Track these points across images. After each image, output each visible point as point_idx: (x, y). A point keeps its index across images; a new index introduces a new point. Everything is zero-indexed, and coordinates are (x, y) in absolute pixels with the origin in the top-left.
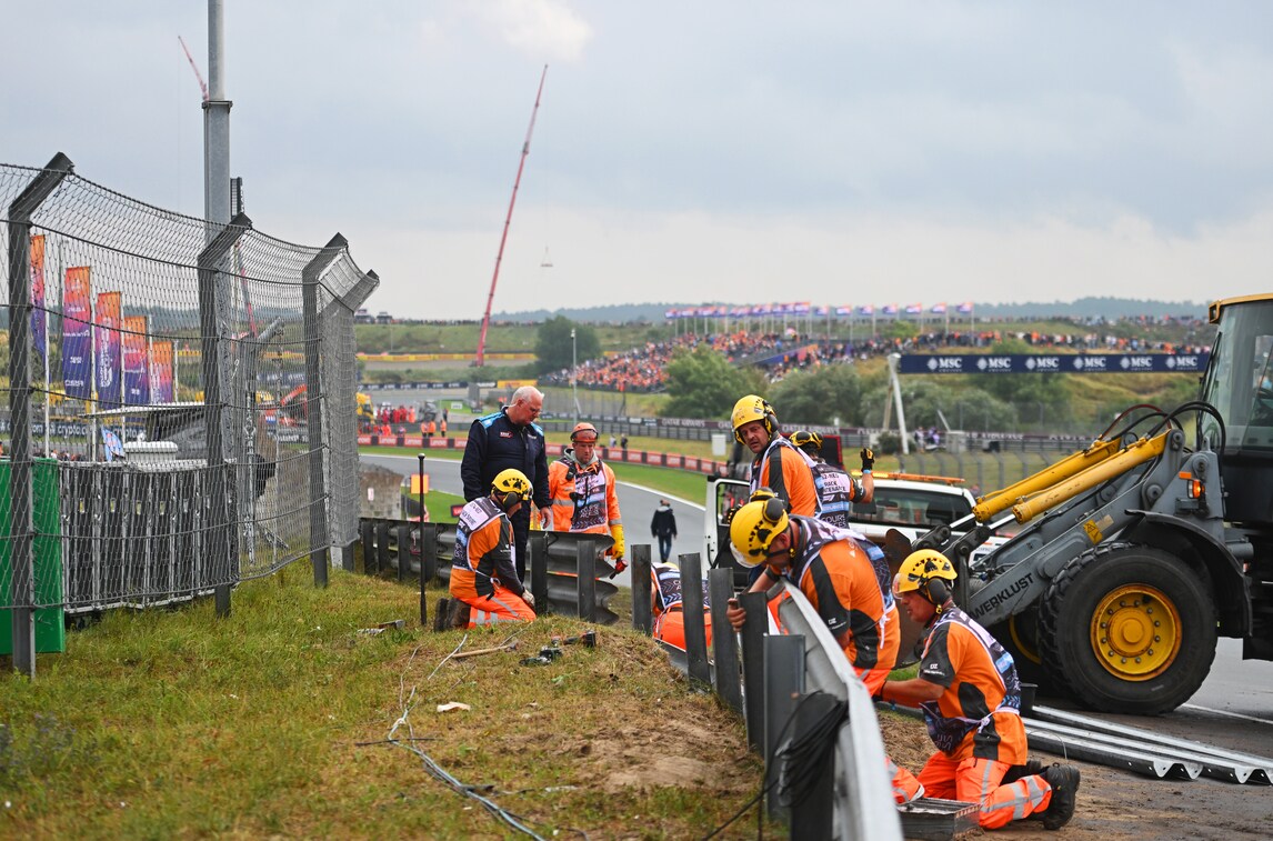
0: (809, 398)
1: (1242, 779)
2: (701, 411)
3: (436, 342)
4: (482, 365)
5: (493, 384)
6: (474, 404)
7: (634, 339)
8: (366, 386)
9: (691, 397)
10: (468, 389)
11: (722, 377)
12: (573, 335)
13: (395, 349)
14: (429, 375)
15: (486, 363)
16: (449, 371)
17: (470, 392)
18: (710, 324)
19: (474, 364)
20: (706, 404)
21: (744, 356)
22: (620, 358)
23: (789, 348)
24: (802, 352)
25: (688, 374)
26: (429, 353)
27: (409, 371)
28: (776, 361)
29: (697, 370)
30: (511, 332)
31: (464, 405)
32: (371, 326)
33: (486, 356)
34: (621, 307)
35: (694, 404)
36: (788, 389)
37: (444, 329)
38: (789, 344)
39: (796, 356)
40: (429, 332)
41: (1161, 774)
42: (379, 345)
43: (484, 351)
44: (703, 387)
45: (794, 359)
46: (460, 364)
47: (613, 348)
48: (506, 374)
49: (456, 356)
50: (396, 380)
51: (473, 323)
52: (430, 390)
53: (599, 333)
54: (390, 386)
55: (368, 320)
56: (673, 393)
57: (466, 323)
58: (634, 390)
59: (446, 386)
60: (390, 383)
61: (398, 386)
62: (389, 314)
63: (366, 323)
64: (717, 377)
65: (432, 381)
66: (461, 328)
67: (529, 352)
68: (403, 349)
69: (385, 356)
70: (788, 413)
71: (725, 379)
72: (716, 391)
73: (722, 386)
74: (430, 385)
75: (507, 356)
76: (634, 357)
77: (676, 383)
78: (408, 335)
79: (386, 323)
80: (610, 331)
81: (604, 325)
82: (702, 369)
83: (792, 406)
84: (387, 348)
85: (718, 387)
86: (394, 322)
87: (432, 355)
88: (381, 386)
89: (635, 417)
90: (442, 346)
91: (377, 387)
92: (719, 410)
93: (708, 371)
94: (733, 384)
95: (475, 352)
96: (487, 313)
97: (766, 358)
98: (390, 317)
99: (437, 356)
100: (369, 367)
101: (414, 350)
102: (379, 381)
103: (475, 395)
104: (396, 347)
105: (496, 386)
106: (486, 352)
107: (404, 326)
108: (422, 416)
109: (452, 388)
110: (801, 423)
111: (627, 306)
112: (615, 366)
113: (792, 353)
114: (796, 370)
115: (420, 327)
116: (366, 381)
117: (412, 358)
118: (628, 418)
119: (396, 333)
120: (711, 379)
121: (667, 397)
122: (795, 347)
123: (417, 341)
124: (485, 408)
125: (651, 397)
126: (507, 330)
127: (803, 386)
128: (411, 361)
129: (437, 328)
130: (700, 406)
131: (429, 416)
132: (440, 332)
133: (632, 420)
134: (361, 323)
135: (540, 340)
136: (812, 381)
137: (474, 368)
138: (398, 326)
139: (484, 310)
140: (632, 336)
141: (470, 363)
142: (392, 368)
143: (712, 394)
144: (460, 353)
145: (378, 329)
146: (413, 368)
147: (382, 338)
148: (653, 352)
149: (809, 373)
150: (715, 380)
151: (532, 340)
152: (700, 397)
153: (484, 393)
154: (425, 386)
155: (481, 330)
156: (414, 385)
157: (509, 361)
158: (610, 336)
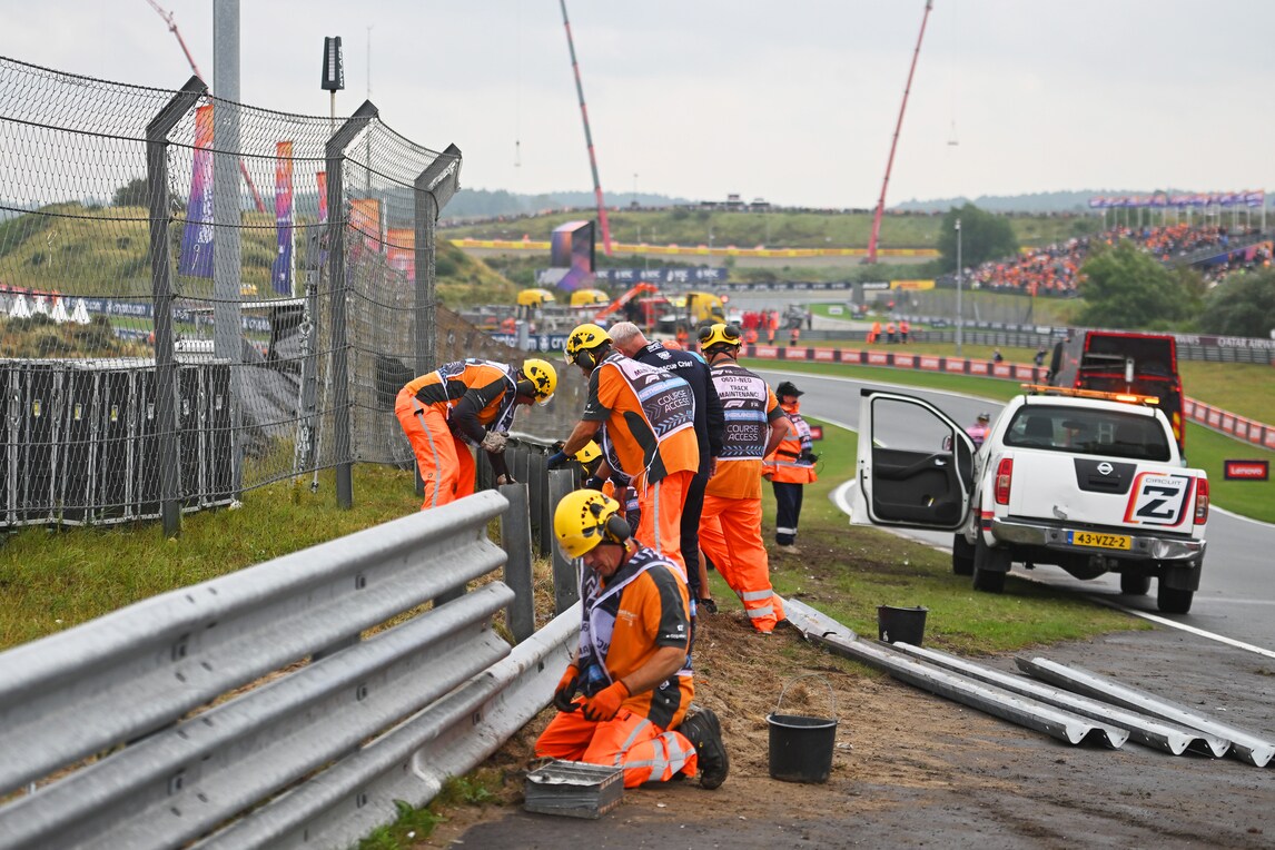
0: (1252, 306)
1: (1177, 749)
2: (1123, 319)
3: (820, 234)
4: (874, 262)
5: (885, 285)
6: (856, 309)
7: (1058, 233)
8: (732, 286)
9: (1110, 303)
10: (850, 291)
11: (1147, 278)
12: (958, 227)
13: (773, 242)
14: (811, 273)
15: (879, 260)
16: (834, 268)
17: (854, 294)
18: (1146, 215)
19: (865, 261)
20: (1128, 311)
21: (1183, 254)
22: (1035, 254)
23: (1237, 245)
24: (1251, 249)
25: (1108, 274)
26: (812, 247)
27: (787, 269)
28: (1221, 260)
29: (1118, 270)
30: (911, 222)
31: (845, 309)
32: (745, 214)
33: (880, 252)
34: (1056, 194)
35: (1113, 312)
36: (1228, 294)
37: (833, 219)
38: (1237, 240)
39: (1244, 254)
40: (812, 223)
41: (1075, 740)
42: (753, 238)
43: (877, 245)
44: (1124, 291)
45: (1240, 259)
46: (848, 260)
47: (1031, 243)
48: (903, 273)
49: (845, 252)
50: (769, 279)
51: (866, 211)
52: (810, 292)
53: (1016, 225)
54: (762, 286)
55: (740, 208)
56: (1088, 297)
57: (856, 211)
58: (1048, 293)
59: (829, 286)
60: (762, 283)
61: (771, 286)
62: (766, 201)
63: (737, 211)
64: (1142, 280)
65: (812, 281)
66: (851, 218)
67: (931, 247)
68: (782, 242)
69: (760, 250)
70: (1226, 324)
71: (1152, 281)
72: (1142, 296)
73: (1149, 291)
74: (810, 286)
75: (906, 252)
76: (1052, 255)
77: (1094, 286)
78: (788, 226)
79: (762, 211)
80: (1030, 222)
81: (1025, 215)
82: (1124, 268)
83: (1231, 314)
84: (762, 241)
85: (1143, 291)
86: (770, 211)
87: (816, 250)
88: (751, 286)
89: (1043, 325)
90: (828, 239)
91: (745, 287)
92: (1144, 318)
93: (1130, 271)
94: (1162, 288)
95: (865, 247)
96: (882, 201)
97: (1208, 257)
98: (767, 204)
99: (822, 251)
100: (739, 264)
101: (794, 243)
102: (749, 281)
103: (858, 297)
104: (774, 240)
105: (888, 288)
106: (880, 247)
107: (782, 216)
108: (786, 322)
109: (837, 289)
110: (1240, 335)
111: (1063, 192)
112: (1028, 265)
113: (1238, 251)
114: (1242, 272)
115: (804, 216)
116: (734, 279)
117: (792, 253)
118: (1035, 328)
119: (774, 223)
120: (1134, 281)
121: (1083, 302)
122: (1244, 243)
123: (798, 233)
124: (871, 313)
125: (1068, 302)
126: (905, 221)
127: (1245, 291)
128: (792, 257)
129: (822, 218)
130: (1122, 313)
131: (794, 323)
132: (827, 223)
133: (1039, 330)
134: (732, 210)
135: (944, 233)
136: (1257, 286)
137: (865, 267)
138: (774, 215)
139: (878, 196)
140: (1056, 229)
141: (860, 260)
142: (767, 265)
143: (1137, 300)
144: (849, 247)
145: (753, 219)
146: (791, 264)
147: (756, 229)
148: (1075, 248)
149: (1254, 276)
150: (1140, 283)
151: (934, 233)
152: (1121, 304)
153: (870, 296)
154: (803, 286)
155: (873, 221)
156: (790, 285)
157: (908, 257)
158: (1030, 229)
